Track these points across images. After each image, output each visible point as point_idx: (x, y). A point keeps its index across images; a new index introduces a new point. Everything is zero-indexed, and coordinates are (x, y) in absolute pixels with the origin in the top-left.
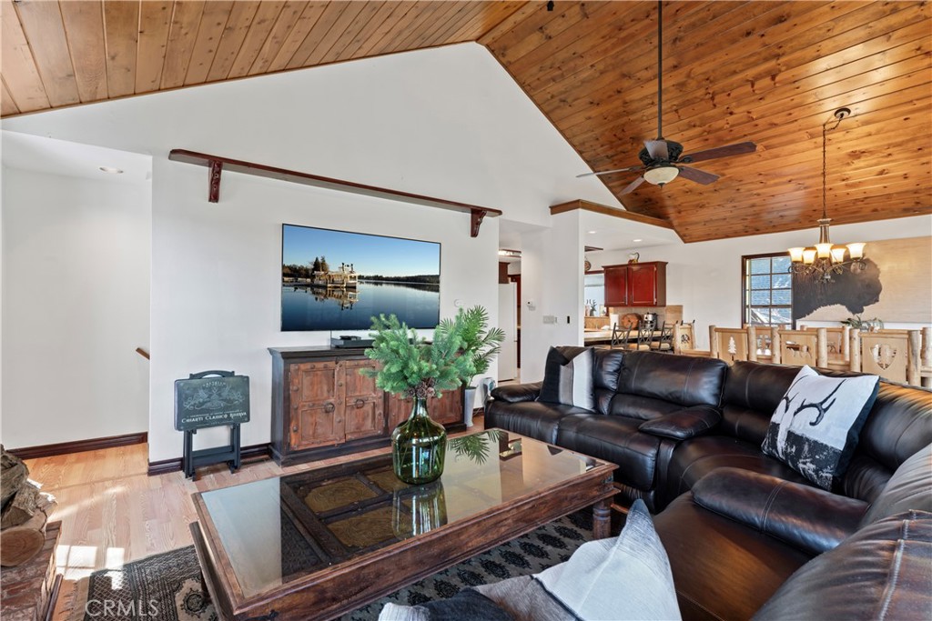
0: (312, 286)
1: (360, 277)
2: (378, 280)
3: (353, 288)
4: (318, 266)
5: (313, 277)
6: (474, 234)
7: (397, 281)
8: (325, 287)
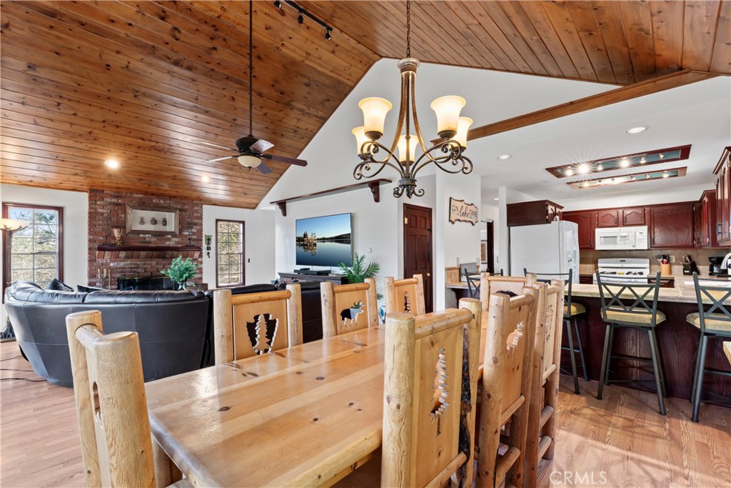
0: (304, 245)
1: (318, 239)
2: (324, 240)
3: (315, 245)
4: (305, 235)
5: (303, 241)
6: (377, 200)
7: (331, 239)
8: (307, 245)
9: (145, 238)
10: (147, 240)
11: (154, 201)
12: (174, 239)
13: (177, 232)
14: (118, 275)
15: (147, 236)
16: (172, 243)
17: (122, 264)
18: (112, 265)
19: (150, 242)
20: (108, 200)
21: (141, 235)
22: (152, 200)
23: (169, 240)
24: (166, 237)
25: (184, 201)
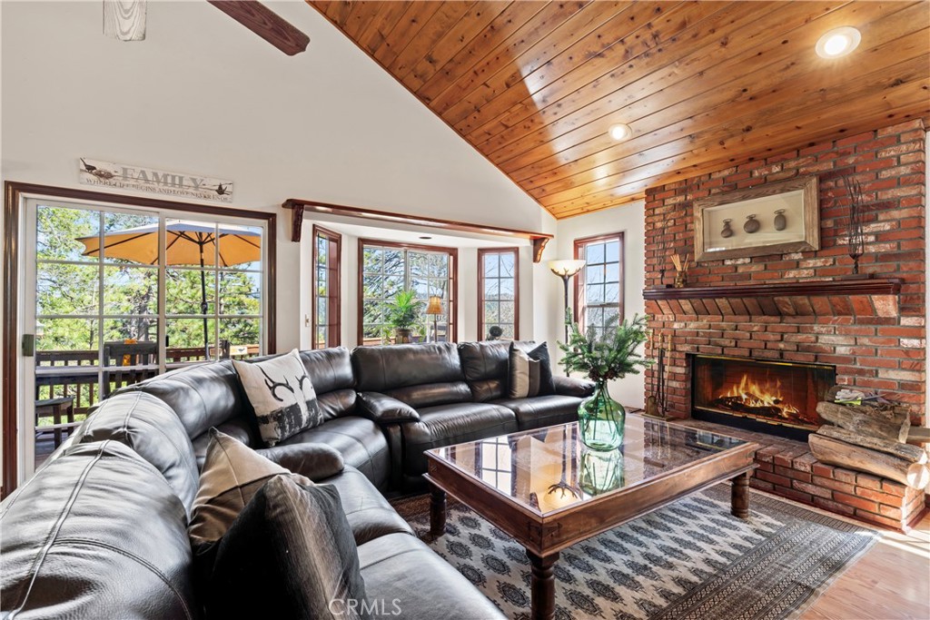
9: (736, 267)
10: (740, 270)
11: (756, 174)
12: (811, 263)
13: (814, 243)
14: (687, 348)
15: (740, 261)
16: (805, 273)
17: (692, 325)
18: (676, 326)
19: (749, 276)
20: (670, 201)
21: (728, 262)
22: (751, 173)
23: (797, 265)
24: (786, 258)
25: (842, 145)
